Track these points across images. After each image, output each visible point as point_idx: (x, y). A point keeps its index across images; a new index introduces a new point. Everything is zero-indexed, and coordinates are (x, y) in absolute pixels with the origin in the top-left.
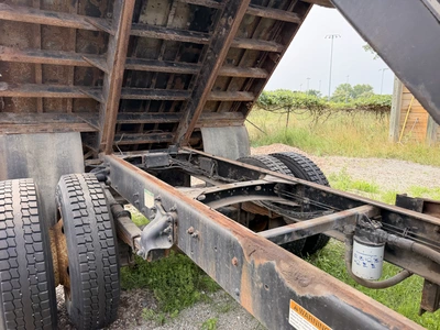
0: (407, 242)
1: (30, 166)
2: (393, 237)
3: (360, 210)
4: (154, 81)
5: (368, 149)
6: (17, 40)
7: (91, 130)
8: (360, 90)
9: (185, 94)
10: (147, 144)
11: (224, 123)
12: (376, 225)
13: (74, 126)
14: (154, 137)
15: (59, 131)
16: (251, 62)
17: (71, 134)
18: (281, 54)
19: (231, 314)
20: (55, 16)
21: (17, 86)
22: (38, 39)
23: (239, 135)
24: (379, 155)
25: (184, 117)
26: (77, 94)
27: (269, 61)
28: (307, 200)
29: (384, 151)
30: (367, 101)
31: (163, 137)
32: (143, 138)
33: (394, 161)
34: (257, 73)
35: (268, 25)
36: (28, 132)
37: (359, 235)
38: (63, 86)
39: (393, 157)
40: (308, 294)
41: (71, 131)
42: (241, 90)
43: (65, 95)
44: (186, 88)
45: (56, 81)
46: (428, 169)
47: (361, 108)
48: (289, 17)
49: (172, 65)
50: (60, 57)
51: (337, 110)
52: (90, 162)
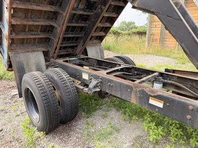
0: (170, 82)
1: (25, 67)
2: (166, 81)
3: (156, 74)
4: (70, 29)
5: (139, 51)
6: (21, 15)
7: (46, 50)
8: (130, 23)
9: (81, 34)
10: (63, 55)
11: (94, 44)
12: (161, 78)
13: (39, 49)
14: (67, 51)
15: (34, 51)
16: (105, 21)
17: (39, 52)
18: (117, 18)
19: (110, 112)
20: (39, 6)
21: (19, 34)
22: (30, 14)
23: (100, 49)
24: (143, 53)
25: (80, 43)
26: (42, 36)
27: (112, 20)
28: (136, 72)
29: (145, 51)
30: (136, 30)
31: (70, 51)
32: (63, 52)
33: (149, 55)
34: (108, 25)
35: (113, 7)
36: (22, 52)
37: (156, 81)
38: (36, 33)
39: (149, 54)
40: (155, 94)
41: (38, 51)
42: (100, 31)
43: (38, 36)
44: (81, 31)
45: (33, 31)
46: (161, 58)
47: (134, 33)
48: (121, 4)
49: (78, 23)
50: (38, 21)
51: (125, 35)
52: (47, 63)
